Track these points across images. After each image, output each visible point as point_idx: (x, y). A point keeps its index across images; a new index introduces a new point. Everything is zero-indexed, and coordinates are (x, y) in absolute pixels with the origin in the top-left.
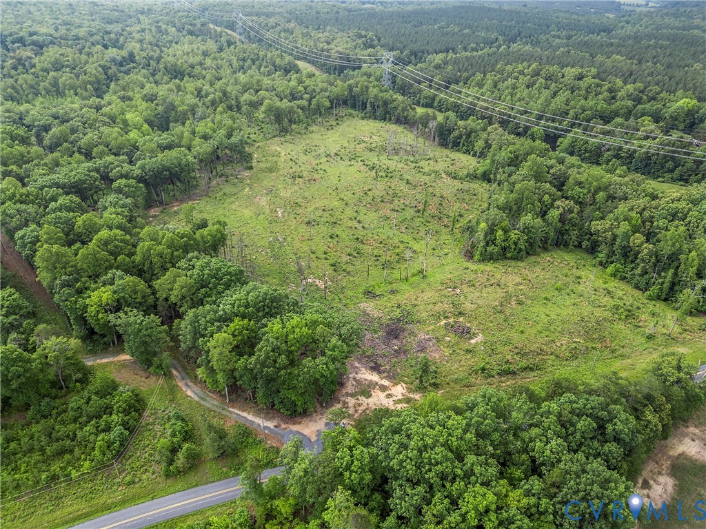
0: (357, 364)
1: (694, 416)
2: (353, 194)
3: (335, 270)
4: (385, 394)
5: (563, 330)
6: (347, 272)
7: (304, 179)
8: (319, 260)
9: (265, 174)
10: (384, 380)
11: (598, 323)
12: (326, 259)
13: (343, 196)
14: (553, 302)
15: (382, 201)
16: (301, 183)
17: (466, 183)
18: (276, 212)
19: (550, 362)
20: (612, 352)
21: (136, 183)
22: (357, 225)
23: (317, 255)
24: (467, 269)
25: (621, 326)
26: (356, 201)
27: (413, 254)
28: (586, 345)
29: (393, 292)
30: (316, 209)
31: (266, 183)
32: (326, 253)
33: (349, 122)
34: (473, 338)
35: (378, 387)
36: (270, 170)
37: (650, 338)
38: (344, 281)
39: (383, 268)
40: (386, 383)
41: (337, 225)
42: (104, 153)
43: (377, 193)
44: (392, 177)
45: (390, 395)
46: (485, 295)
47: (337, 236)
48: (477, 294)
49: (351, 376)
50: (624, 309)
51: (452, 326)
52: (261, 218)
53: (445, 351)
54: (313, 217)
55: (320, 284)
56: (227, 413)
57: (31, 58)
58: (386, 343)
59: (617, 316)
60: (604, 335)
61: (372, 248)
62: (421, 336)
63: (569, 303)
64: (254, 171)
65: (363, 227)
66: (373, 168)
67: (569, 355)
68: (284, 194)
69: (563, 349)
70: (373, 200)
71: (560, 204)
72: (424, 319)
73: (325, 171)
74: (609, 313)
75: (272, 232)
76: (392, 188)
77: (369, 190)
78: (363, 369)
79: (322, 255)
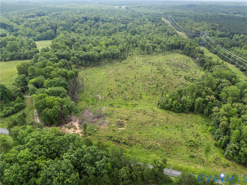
0: (77, 120)
2: (141, 76)
3: (108, 95)
4: (74, 130)
5: (157, 139)
6: (112, 97)
7: (131, 68)
8: (107, 91)
9: (122, 64)
10: (79, 127)
11: (175, 143)
12: (110, 91)
13: (137, 76)
14: (168, 129)
15: (148, 80)
16: (128, 69)
17: (188, 82)
18: (111, 75)
19: (137, 145)
20: (167, 154)
21: (76, 58)
22: (131, 85)
23: (108, 90)
24: (152, 109)
25: (185, 148)
26: (139, 78)
27: (140, 98)
28: (160, 147)
29: (118, 107)
30: (124, 77)
31: (119, 67)
32: (111, 90)
33: (173, 54)
34: (121, 128)
35: (74, 128)
36: (125, 63)
37: (192, 157)
38: (108, 99)
39: (124, 99)
40: (78, 128)
41: (125, 83)
42: (81, 50)
43: (150, 77)
44: (161, 73)
45: (75, 131)
46: (144, 118)
47: (120, 86)
48: (142, 117)
49: (72, 122)
50: (194, 143)
51: (119, 122)
52: (105, 75)
53: (107, 127)
54: (120, 79)
55: (100, 98)
56: (35, 118)
57: (101, 25)
58: (93, 118)
59: (187, 144)
60: (171, 147)
61: (128, 92)
62: (106, 121)
63: (174, 132)
64: (120, 63)
65: (132, 86)
66: (159, 69)
67: (147, 147)
68: (119, 71)
69: (148, 144)
70: (145, 79)
71: (209, 97)
72: (114, 117)
73: (141, 67)
74: (184, 142)
75: (103, 80)
76: (157, 77)
77: (148, 76)
78: (77, 122)
79: (109, 90)
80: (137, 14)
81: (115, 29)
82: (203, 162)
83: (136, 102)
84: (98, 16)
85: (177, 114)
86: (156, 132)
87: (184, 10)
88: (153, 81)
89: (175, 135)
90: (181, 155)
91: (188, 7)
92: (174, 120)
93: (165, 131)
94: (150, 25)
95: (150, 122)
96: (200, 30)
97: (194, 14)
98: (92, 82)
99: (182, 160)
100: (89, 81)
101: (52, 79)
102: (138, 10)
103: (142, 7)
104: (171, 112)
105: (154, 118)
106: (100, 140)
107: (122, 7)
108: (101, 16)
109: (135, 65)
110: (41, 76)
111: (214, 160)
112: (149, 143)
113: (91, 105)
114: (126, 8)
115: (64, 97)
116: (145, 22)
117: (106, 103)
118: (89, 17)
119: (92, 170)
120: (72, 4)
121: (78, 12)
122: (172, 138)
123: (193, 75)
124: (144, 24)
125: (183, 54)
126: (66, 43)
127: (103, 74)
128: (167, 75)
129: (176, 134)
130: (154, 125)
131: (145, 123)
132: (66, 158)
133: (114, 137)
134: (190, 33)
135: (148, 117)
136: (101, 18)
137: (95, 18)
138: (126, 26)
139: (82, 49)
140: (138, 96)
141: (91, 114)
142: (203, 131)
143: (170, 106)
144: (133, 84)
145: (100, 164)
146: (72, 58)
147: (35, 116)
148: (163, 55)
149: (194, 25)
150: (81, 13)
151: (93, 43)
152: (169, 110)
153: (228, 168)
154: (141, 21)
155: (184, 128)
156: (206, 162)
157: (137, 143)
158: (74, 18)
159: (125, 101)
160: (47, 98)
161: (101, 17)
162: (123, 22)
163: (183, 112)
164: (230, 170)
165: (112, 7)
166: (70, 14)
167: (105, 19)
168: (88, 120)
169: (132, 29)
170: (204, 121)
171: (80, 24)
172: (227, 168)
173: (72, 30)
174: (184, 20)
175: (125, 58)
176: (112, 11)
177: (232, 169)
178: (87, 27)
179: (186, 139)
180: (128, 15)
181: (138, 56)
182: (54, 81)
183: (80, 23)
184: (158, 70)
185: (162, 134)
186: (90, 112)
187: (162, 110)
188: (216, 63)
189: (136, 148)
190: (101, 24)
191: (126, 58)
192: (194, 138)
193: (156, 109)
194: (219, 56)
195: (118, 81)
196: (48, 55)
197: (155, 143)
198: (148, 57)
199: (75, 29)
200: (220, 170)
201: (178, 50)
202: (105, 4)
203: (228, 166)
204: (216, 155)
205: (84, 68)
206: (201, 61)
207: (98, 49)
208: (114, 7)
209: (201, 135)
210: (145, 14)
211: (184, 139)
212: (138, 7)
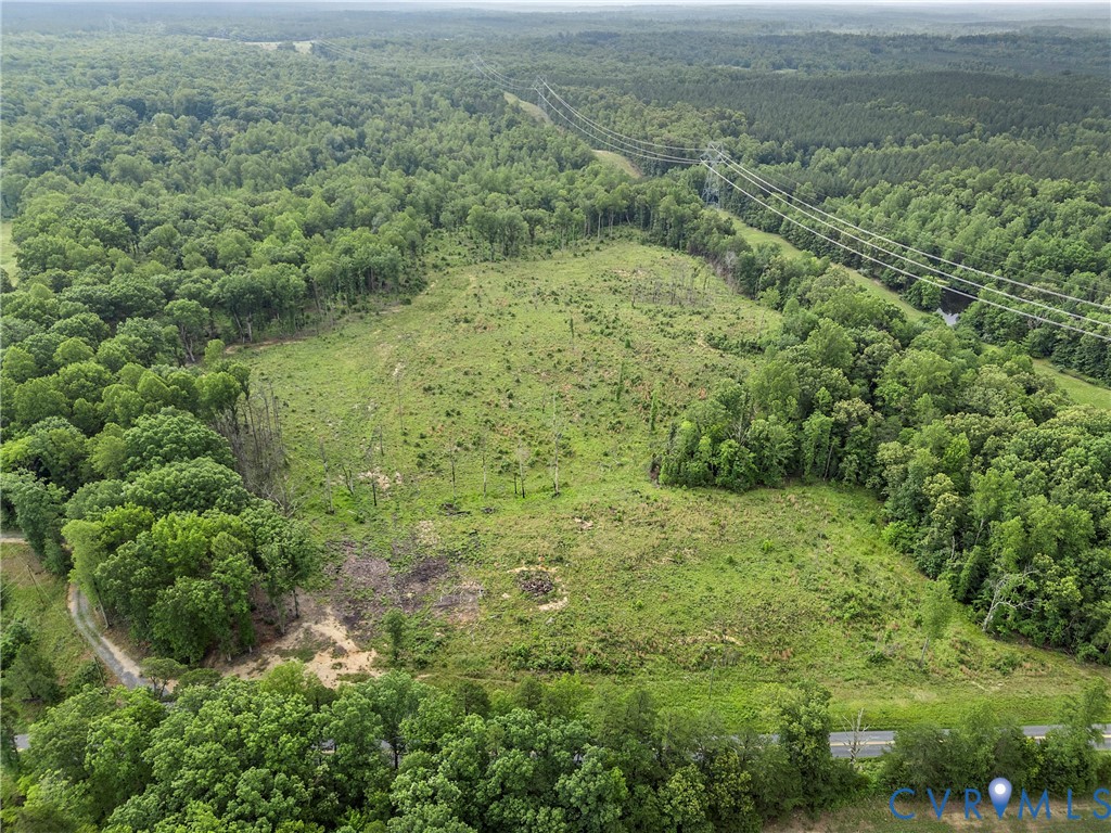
0: (328, 610)
1: (840, 814)
2: (531, 354)
3: (420, 465)
4: (335, 661)
5: (716, 619)
6: (437, 470)
7: (472, 325)
8: (405, 447)
9: (421, 312)
10: (350, 641)
11: (793, 618)
12: (418, 445)
13: (511, 356)
14: (740, 569)
15: (569, 370)
16: (461, 331)
17: (729, 357)
18: (393, 367)
19: (650, 665)
20: (783, 671)
21: (197, 305)
22: (503, 401)
23: (408, 439)
24: (636, 492)
25: (836, 631)
26: (527, 365)
27: (565, 456)
28: (742, 650)
29: (488, 511)
30: (456, 370)
31: (412, 325)
32: (423, 437)
33: (617, 248)
34: (547, 602)
35: (331, 649)
36: (432, 308)
37: (877, 662)
38: (424, 483)
39: (500, 472)
40: (349, 645)
41: (471, 397)
42: (198, 263)
43: (569, 356)
44: (610, 334)
45: (340, 664)
46: (624, 538)
47: (459, 414)
48: (612, 535)
49: (305, 625)
50: (861, 602)
51: (528, 578)
52: (364, 374)
53: (484, 614)
54: (442, 382)
55: (384, 482)
56: (94, 643)
57: (231, 136)
58: (400, 585)
59: (838, 613)
60: (787, 640)
61: (503, 438)
62: (466, 585)
63: (767, 575)
64: (409, 306)
65: (511, 406)
66: (592, 318)
67: (694, 661)
68: (423, 344)
69: (693, 648)
70: (555, 366)
71: (846, 406)
72: (493, 558)
73: (513, 315)
74: (826, 605)
75: (364, 396)
76: (598, 351)
77: (560, 351)
78: (332, 618)
79: (414, 439)
80: (387, 79)
81: (314, 152)
82: (925, 672)
83: (556, 475)
84: (201, 94)
85: (743, 499)
86: (699, 592)
87: (578, 55)
88: (590, 373)
89: (779, 584)
90: (837, 665)
91: (590, 42)
92: (746, 522)
93: (731, 578)
94: (468, 127)
95: (656, 552)
96: (682, 140)
97: (628, 73)
98: (313, 411)
99: (847, 684)
100: (293, 411)
101: (128, 424)
102: (385, 61)
103: (393, 44)
104: (719, 495)
105: (665, 533)
106: (479, 677)
107: (297, 45)
108: (215, 90)
109: (482, 310)
110: (55, 420)
111: (958, 653)
112: (695, 641)
113: (354, 524)
114: (318, 53)
115: (240, 505)
116: (434, 114)
117: (419, 502)
118: (156, 98)
119: (554, 823)
120: (24, 36)
121: (84, 74)
122: (772, 601)
123: (732, 325)
124: (435, 120)
125: (655, 243)
126: (99, 233)
127: (353, 368)
128: (636, 337)
129: (778, 580)
130: (678, 561)
131: (640, 558)
132: (416, 799)
133: (538, 653)
134: (645, 154)
135: (640, 530)
136: (219, 102)
137: (188, 101)
138: (362, 136)
139: (203, 259)
140: (550, 445)
141: (379, 567)
142: (870, 547)
143: (707, 469)
144: (510, 397)
145: (583, 784)
146: (171, 309)
147: (85, 633)
148: (575, 255)
149: (651, 120)
150: (101, 81)
151: (239, 223)
152: (704, 487)
153: (1018, 672)
154: (417, 109)
155: (797, 551)
156: (933, 671)
157: (648, 656)
158: (76, 106)
159: (505, 478)
160: (162, 526)
161: (218, 98)
162: (339, 117)
163: (761, 483)
164: (1030, 679)
165: (248, 47)
166: (40, 89)
167: (241, 103)
168: (379, 598)
169: (397, 148)
170: (853, 506)
171: (121, 137)
172: (1016, 673)
173: (85, 170)
174: (602, 97)
175: (421, 285)
176: (256, 65)
177: (1033, 673)
178: (163, 150)
179: (827, 592)
180: (343, 84)
181: (471, 267)
182: (150, 433)
183: (120, 127)
184: (591, 322)
185: (727, 592)
186: (369, 557)
187: (679, 490)
188: (805, 268)
189: (653, 680)
190: (231, 130)
191: (426, 283)
192: (851, 582)
193: (650, 489)
194: (789, 241)
195: (436, 391)
196: (38, 307)
197: (717, 636)
198: (516, 270)
199: (99, 162)
200: (997, 688)
201: (626, 229)
202: (205, 36)
203: (1013, 664)
204: (953, 633)
205: (240, 351)
206: (744, 265)
207: (286, 253)
208: (254, 46)
209: (868, 566)
210: (423, 78)
211: (818, 595)
212: (375, 46)
